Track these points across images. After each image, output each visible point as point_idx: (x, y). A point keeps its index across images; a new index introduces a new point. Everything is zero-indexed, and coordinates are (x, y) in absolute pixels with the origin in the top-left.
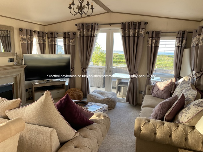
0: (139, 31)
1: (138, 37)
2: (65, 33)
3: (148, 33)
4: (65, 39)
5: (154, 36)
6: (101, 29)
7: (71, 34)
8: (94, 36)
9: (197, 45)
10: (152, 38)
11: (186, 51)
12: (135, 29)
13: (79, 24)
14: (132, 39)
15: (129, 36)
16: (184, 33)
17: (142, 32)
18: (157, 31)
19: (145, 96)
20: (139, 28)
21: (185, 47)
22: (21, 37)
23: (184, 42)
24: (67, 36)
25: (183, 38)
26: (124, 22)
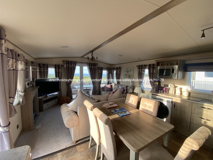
1: (95, 69)
2: (56, 65)
3: (98, 68)
6: (78, 64)
7: (60, 66)
8: (75, 68)
10: (100, 70)
18: (101, 67)
20: (95, 66)
23: (109, 71)
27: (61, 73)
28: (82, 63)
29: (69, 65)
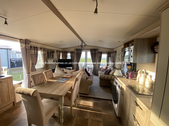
0: (96, 52)
1: (95, 53)
2: (71, 52)
3: (98, 52)
4: (71, 54)
5: (100, 53)
6: (83, 51)
7: (73, 52)
8: (81, 53)
9: (113, 56)
10: (100, 54)
11: (110, 58)
12: (94, 51)
13: (76, 49)
14: (94, 54)
15: (93, 53)
16: (109, 52)
17: (97, 52)
18: (101, 52)
19: (99, 71)
20: (96, 51)
21: (109, 57)
22: (57, 53)
23: (109, 55)
24: (71, 53)
25: (109, 54)
26: (91, 49)
27: (74, 56)
28: (86, 49)
29: (77, 51)
